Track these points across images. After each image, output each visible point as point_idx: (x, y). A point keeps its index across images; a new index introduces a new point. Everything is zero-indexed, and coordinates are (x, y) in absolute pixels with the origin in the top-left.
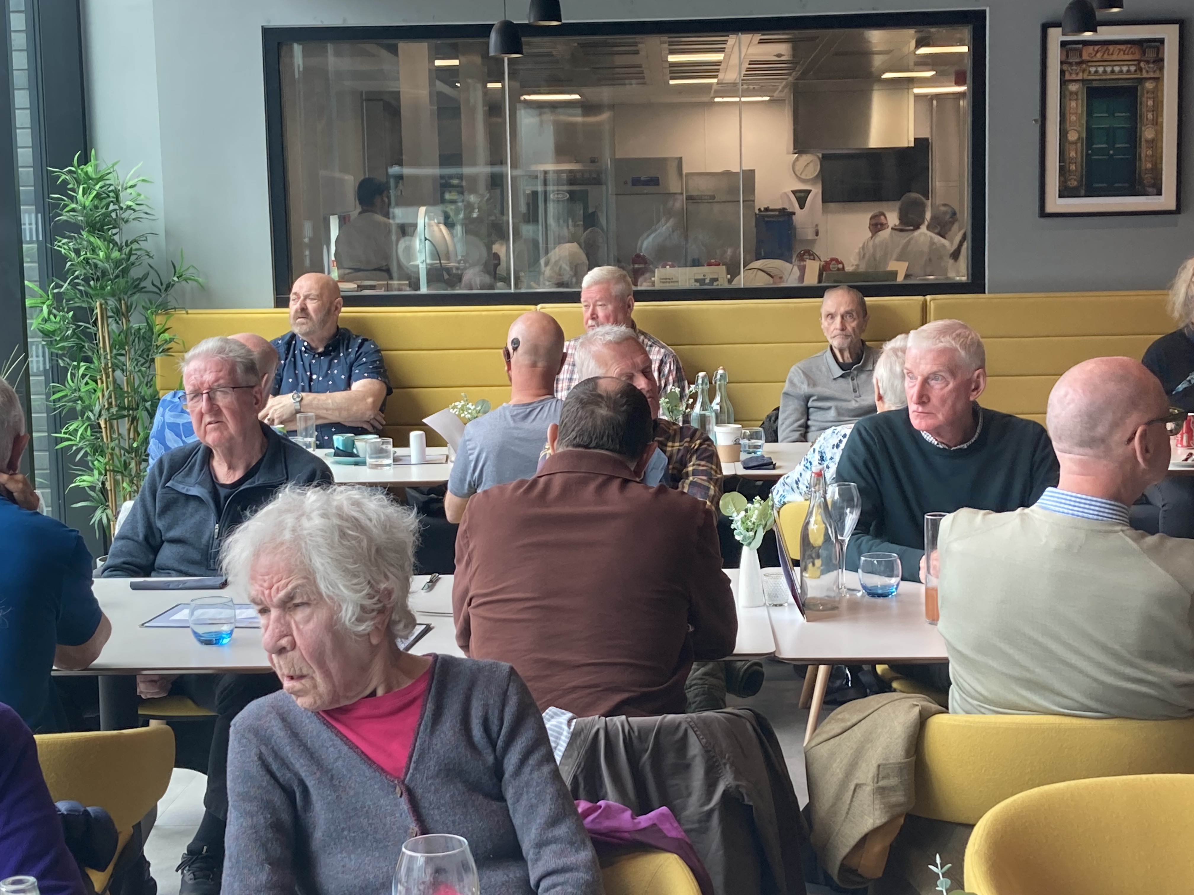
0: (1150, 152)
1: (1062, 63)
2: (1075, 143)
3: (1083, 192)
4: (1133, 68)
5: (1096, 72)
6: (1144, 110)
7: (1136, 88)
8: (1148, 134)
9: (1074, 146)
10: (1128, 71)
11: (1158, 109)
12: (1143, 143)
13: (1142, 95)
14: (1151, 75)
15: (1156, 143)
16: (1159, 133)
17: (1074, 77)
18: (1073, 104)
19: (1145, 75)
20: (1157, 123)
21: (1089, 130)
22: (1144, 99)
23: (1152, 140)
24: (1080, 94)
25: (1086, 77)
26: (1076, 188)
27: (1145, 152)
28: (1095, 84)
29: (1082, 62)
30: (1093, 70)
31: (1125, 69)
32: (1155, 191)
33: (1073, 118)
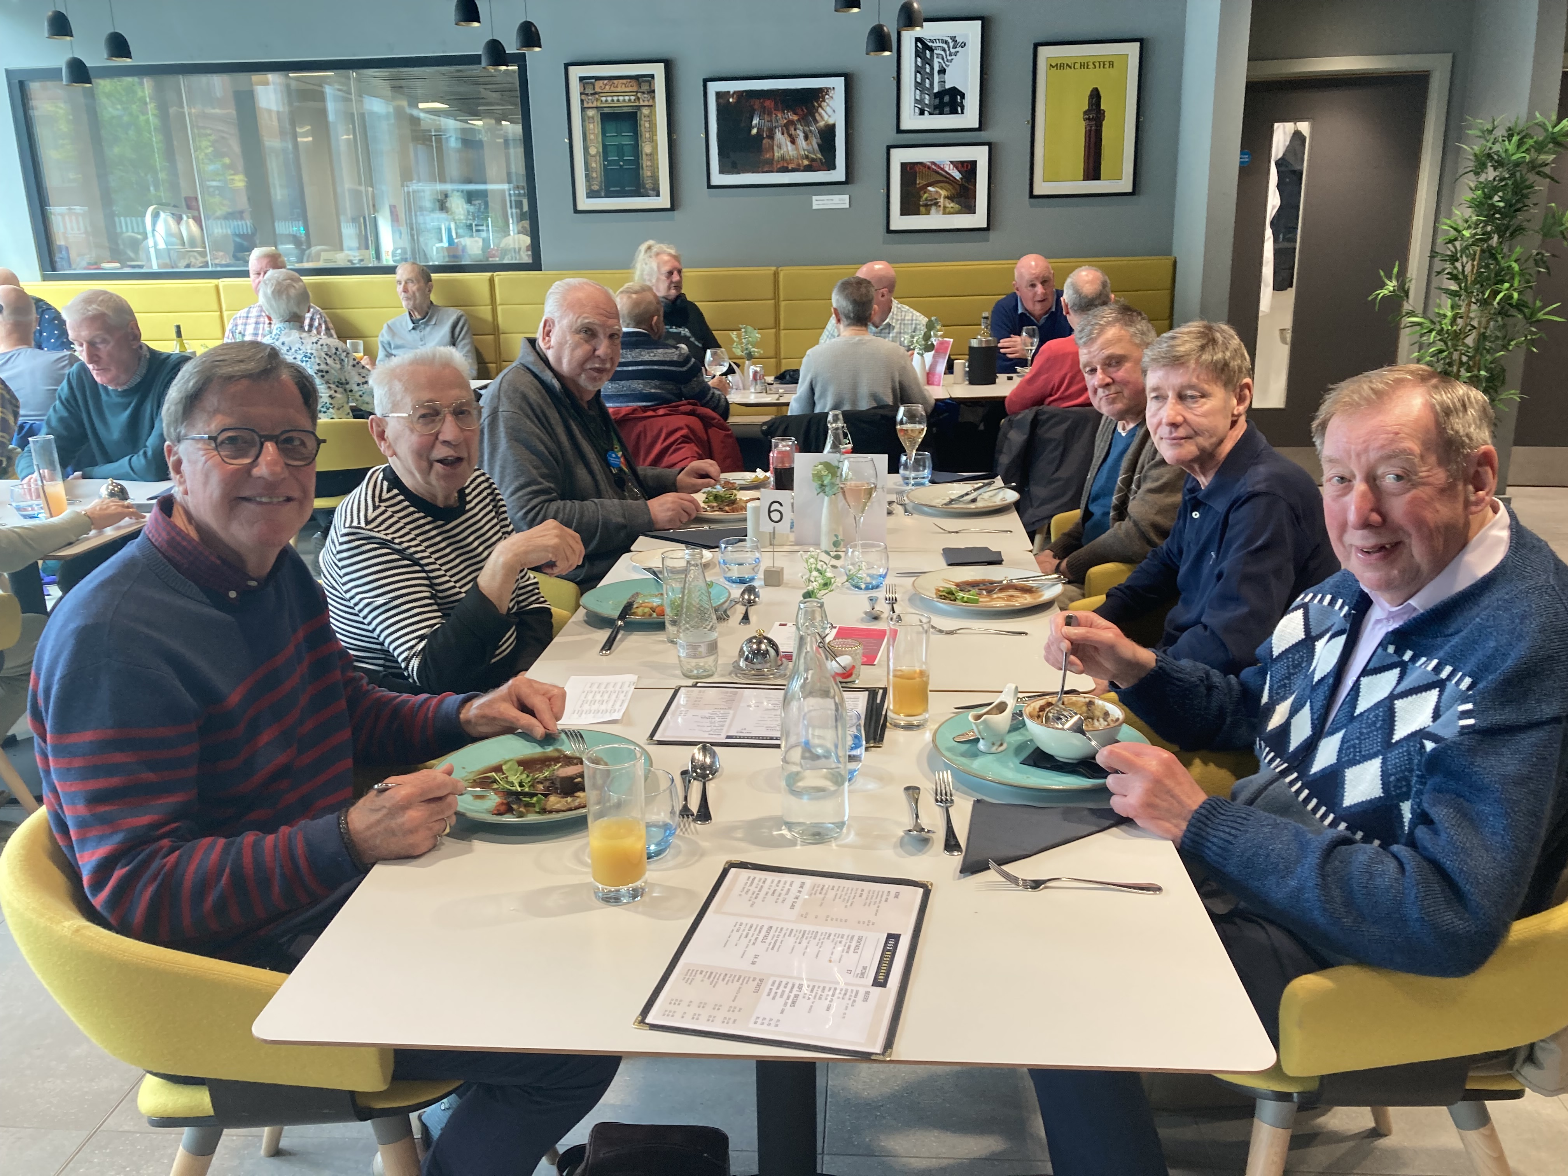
0: (649, 163)
1: (581, 94)
2: (594, 156)
3: (603, 194)
4: (633, 98)
5: (606, 101)
6: (643, 129)
7: (636, 113)
8: (647, 149)
9: (594, 159)
10: (630, 100)
11: (653, 129)
12: (644, 156)
13: (641, 120)
14: (646, 103)
15: (653, 156)
16: (655, 148)
17: (590, 105)
18: (591, 126)
19: (642, 103)
20: (653, 141)
21: (605, 147)
22: (642, 123)
23: (650, 155)
24: (595, 118)
25: (599, 105)
26: (598, 191)
27: (646, 163)
28: (606, 110)
29: (595, 93)
30: (604, 99)
31: (627, 98)
32: (655, 193)
33: (592, 137)
